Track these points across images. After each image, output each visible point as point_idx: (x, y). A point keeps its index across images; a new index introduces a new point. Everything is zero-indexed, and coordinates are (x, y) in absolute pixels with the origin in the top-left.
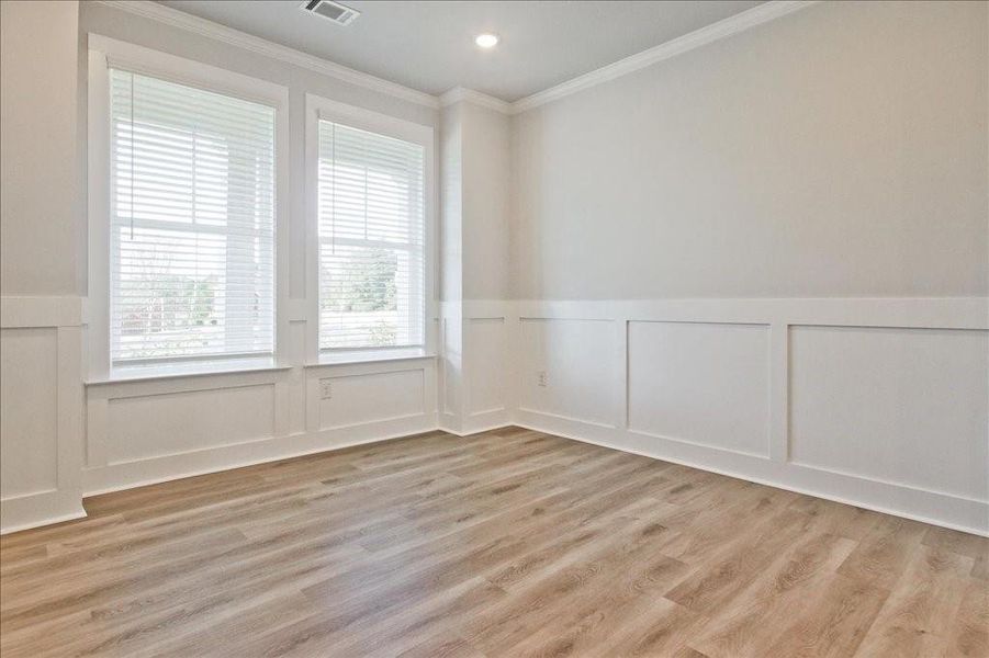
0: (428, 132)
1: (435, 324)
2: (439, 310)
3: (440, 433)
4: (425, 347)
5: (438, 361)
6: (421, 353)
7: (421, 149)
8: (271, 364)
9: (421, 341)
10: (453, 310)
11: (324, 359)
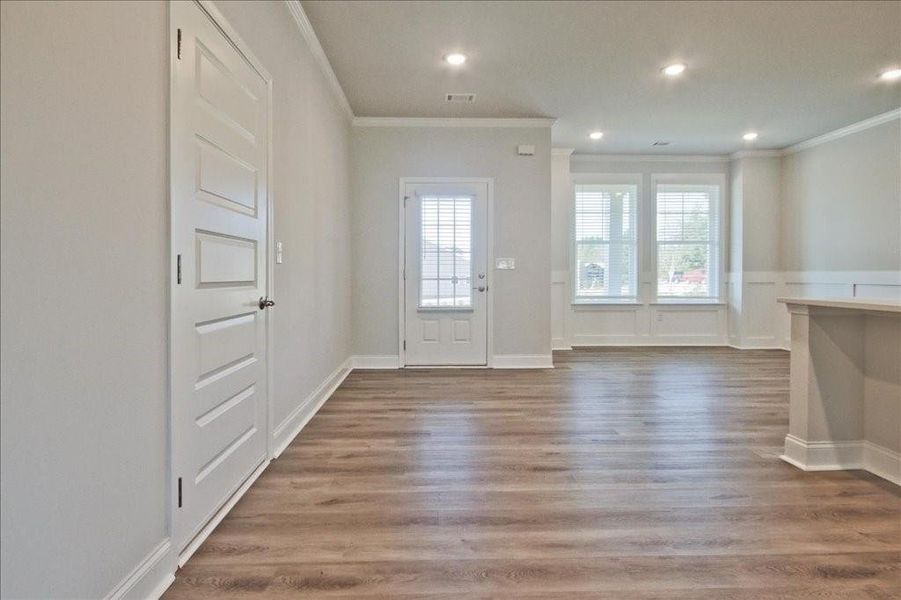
0: (722, 177)
1: (726, 285)
2: (728, 277)
3: (727, 347)
4: (719, 298)
5: (727, 307)
6: (716, 301)
7: (717, 187)
8: (635, 301)
9: (716, 295)
10: (737, 277)
11: (659, 301)
